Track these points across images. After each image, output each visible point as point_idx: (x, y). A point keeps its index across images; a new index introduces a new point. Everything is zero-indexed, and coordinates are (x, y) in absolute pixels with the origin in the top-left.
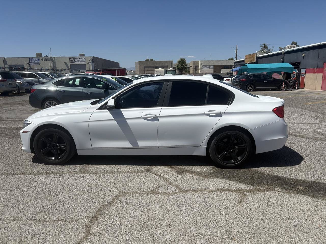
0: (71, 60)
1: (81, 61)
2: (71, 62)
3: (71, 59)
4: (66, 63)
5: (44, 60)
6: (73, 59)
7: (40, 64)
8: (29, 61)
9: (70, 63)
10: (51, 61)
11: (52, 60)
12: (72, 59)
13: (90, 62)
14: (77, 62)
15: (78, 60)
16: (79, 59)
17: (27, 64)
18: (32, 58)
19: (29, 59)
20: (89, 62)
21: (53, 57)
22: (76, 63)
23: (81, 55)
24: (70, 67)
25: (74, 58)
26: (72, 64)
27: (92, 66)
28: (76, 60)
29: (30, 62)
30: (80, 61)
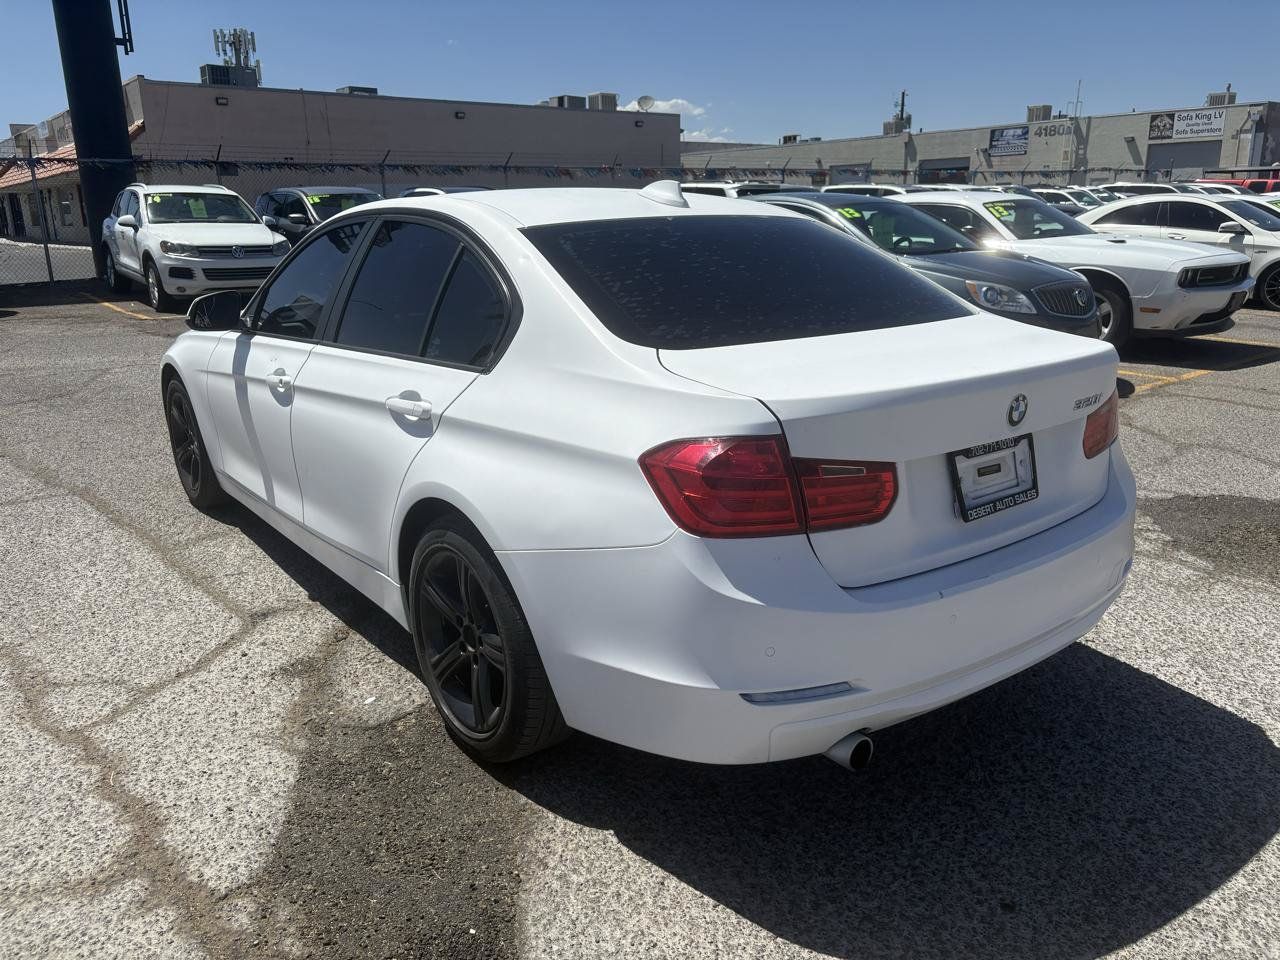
0: (1159, 127)
1: (1205, 127)
2: (1155, 134)
3: (1157, 122)
4: (1131, 141)
5: (1046, 135)
6: (1167, 120)
7: (1026, 152)
8: (991, 141)
9: (1150, 139)
10: (1072, 137)
11: (1078, 130)
12: (1160, 121)
13: (1247, 131)
14: (1182, 132)
15: (1190, 122)
16: (1197, 116)
17: (981, 154)
18: (1002, 130)
19: (993, 132)
20: (1241, 131)
21: (1085, 118)
22: (1176, 138)
23: (1216, 101)
24: (1144, 159)
25: (1171, 116)
26: (1159, 142)
27: (1253, 149)
28: (1179, 125)
29: (991, 146)
30: (1195, 128)
